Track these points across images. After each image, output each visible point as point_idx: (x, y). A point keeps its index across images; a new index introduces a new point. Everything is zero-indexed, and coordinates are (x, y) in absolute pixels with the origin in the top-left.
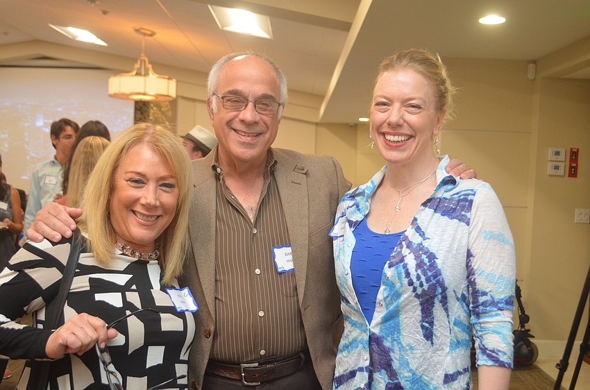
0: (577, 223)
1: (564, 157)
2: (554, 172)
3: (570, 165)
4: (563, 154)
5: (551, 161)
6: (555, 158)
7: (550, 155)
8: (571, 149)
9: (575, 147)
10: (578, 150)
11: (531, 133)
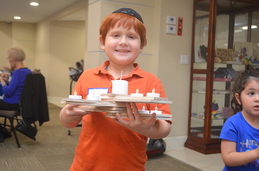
0: (182, 64)
1: (175, 22)
2: (170, 31)
3: (179, 28)
4: (175, 20)
5: (169, 24)
6: (171, 22)
7: (168, 21)
8: (179, 18)
9: (181, 16)
10: (182, 18)
11: (154, 7)
